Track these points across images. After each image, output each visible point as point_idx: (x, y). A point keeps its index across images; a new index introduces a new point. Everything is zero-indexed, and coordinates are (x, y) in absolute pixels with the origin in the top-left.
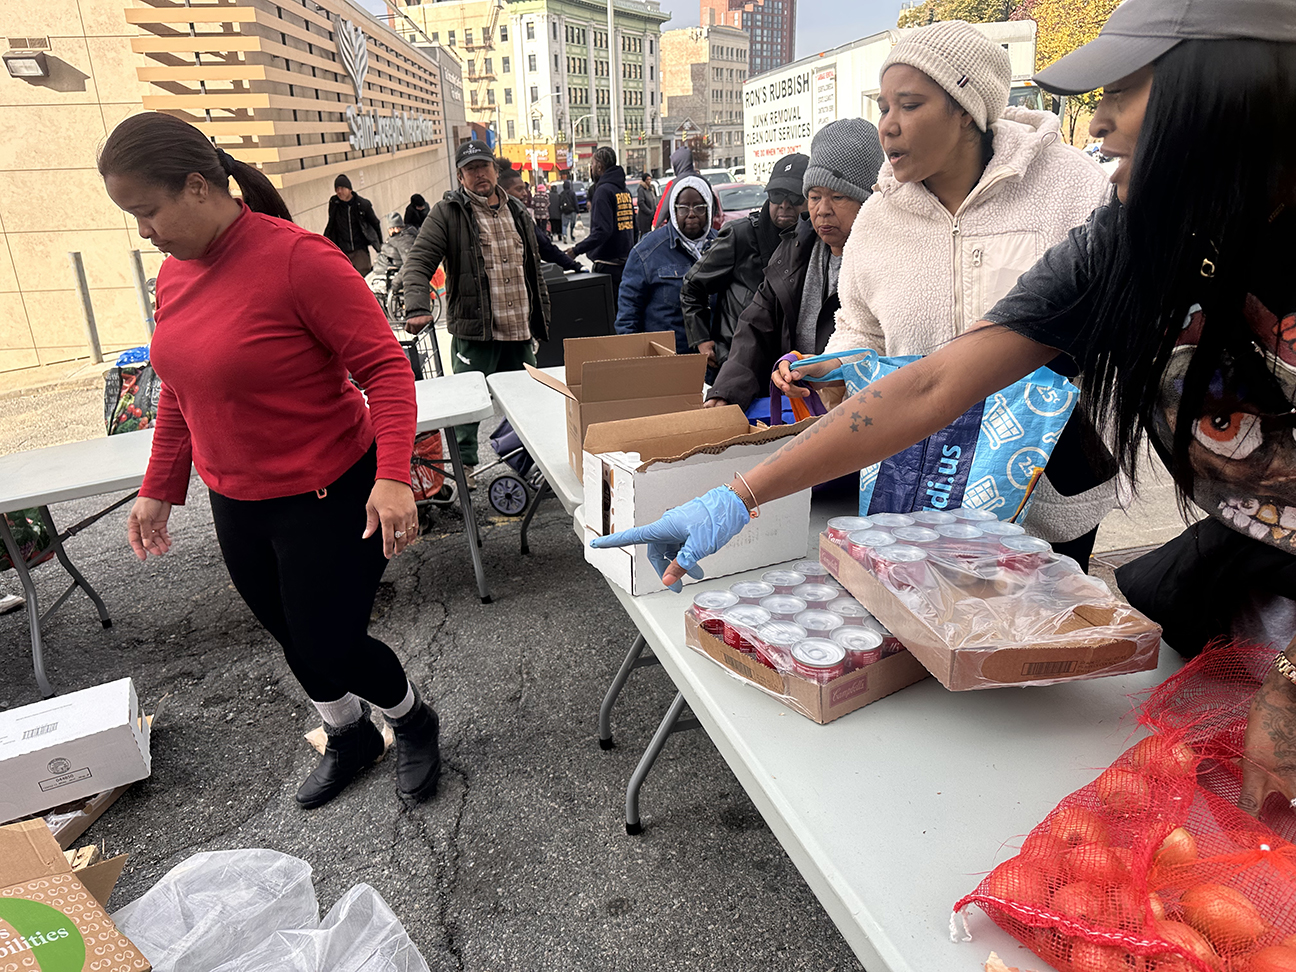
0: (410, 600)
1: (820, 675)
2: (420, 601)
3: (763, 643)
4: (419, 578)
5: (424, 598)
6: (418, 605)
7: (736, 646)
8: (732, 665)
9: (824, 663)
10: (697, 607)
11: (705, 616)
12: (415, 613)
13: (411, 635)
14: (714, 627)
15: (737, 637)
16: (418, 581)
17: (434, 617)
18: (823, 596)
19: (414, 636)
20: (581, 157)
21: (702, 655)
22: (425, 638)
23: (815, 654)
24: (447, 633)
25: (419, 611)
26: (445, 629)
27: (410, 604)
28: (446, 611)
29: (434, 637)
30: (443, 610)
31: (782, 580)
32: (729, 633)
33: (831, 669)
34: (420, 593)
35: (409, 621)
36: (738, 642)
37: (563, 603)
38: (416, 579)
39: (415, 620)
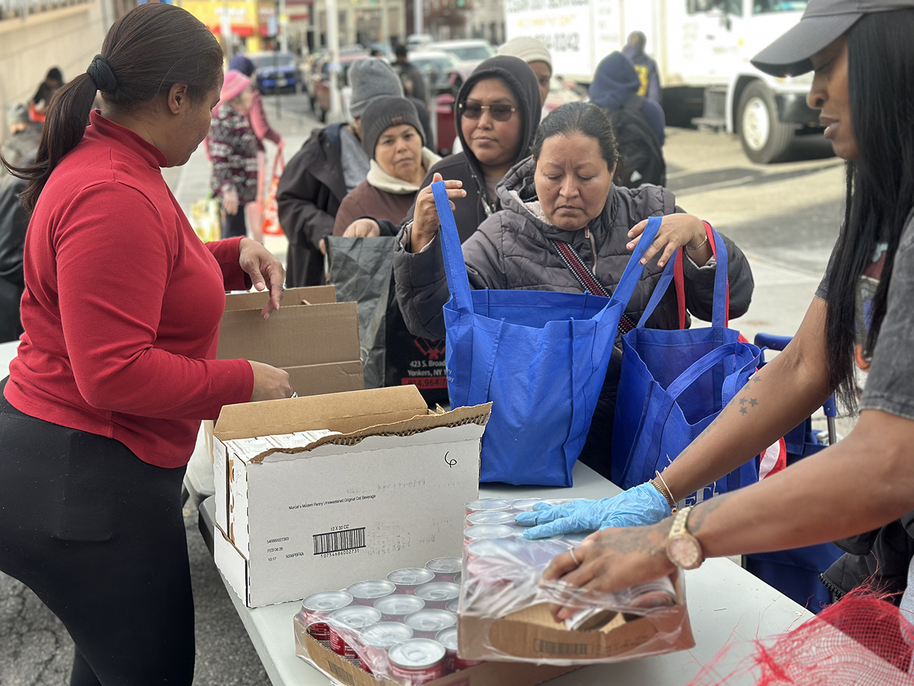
0: (11, 629)
1: (414, 677)
2: (25, 629)
3: (363, 646)
4: (24, 599)
5: (30, 625)
6: (22, 635)
7: (341, 652)
8: (337, 674)
9: (422, 663)
10: (305, 610)
11: (313, 620)
12: (16, 645)
13: (9, 674)
14: (320, 632)
15: (341, 643)
16: (23, 604)
17: (41, 650)
18: (448, 594)
19: (12, 676)
20: (294, 18)
21: (310, 665)
22: (27, 678)
23: (414, 656)
24: (56, 671)
25: (22, 643)
26: (54, 665)
27: (10, 634)
28: (57, 642)
29: (40, 675)
30: (53, 640)
31: (409, 579)
32: (334, 639)
33: (427, 670)
34: (24, 619)
35: (9, 655)
36: (341, 648)
37: (213, 626)
38: (20, 600)
39: (16, 655)
